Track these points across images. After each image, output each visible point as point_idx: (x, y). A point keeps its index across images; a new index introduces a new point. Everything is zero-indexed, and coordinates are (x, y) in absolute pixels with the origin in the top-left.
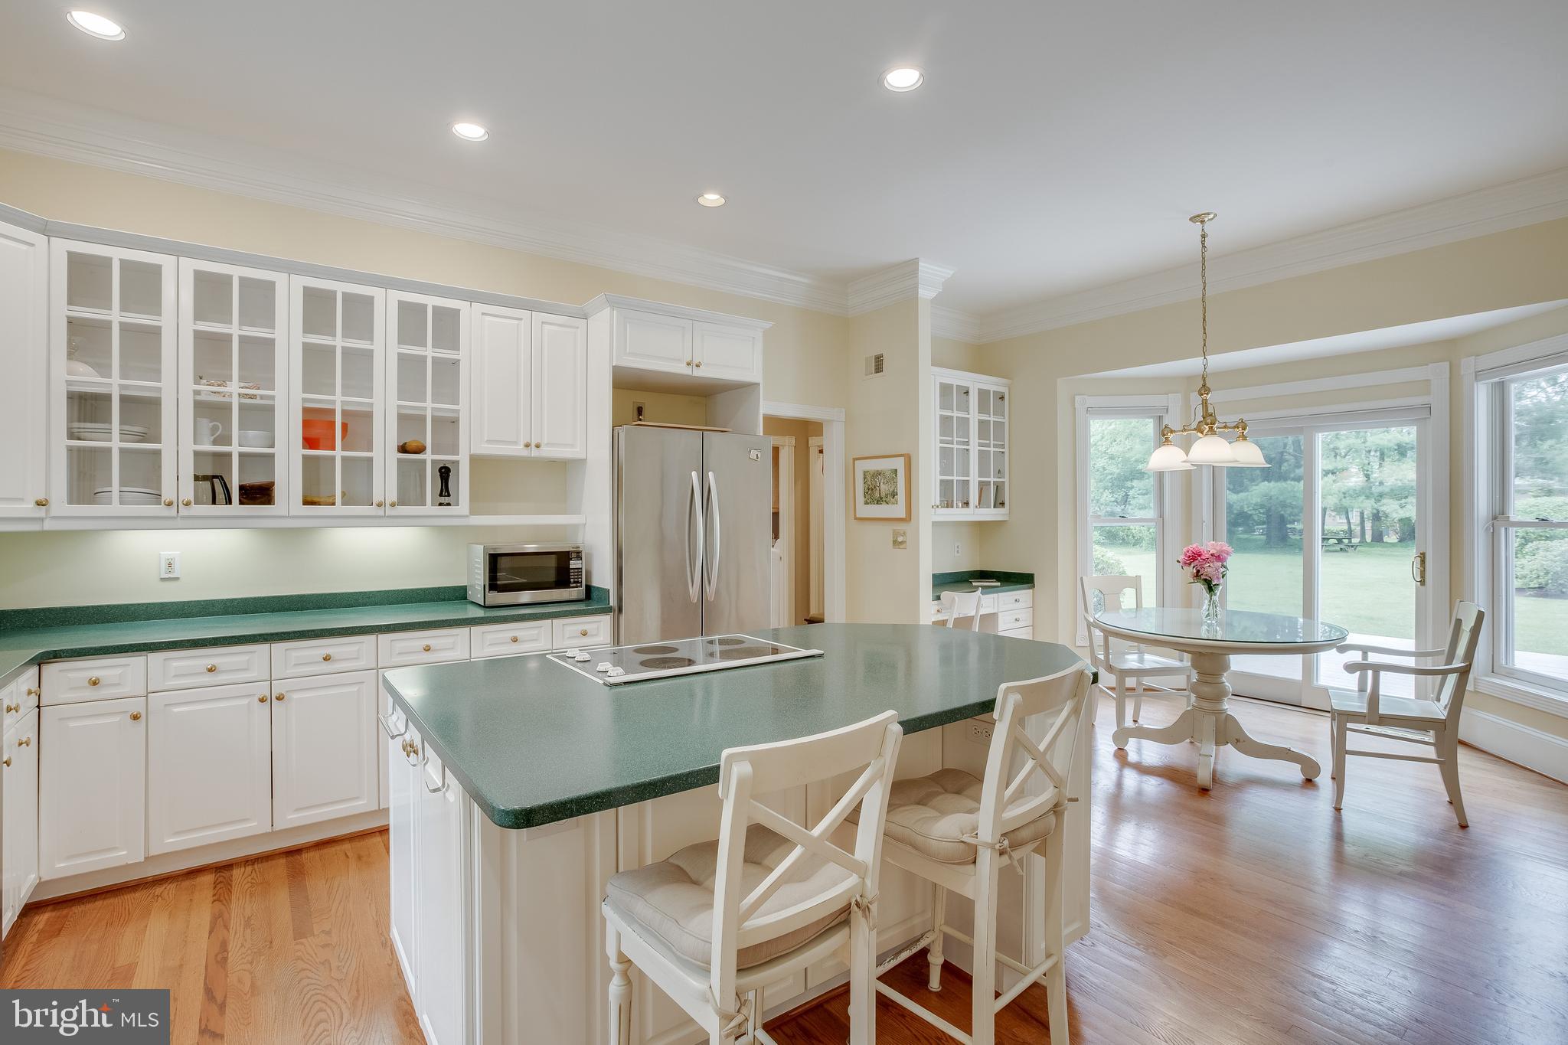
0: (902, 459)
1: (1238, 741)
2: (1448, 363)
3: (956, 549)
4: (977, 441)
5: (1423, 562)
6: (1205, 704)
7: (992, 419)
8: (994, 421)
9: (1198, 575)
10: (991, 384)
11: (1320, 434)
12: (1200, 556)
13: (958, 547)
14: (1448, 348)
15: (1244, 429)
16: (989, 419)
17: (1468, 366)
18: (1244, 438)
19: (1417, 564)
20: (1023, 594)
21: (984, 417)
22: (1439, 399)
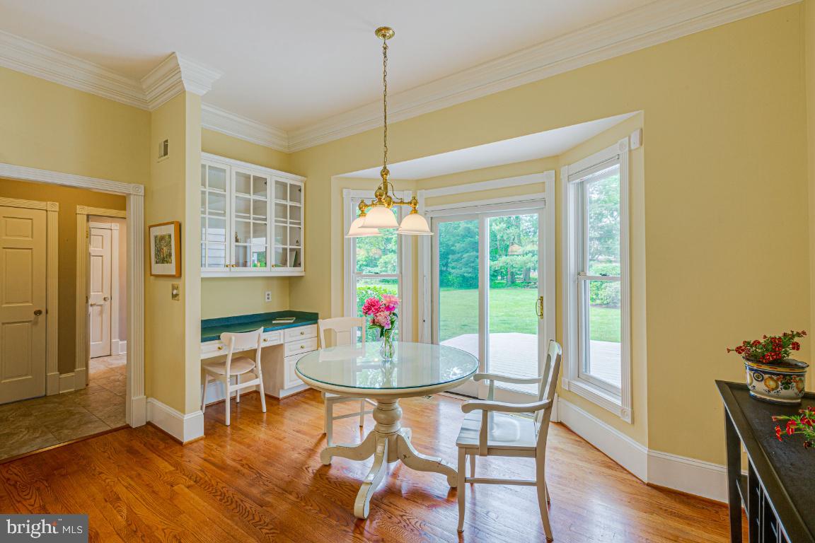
0: (173, 226)
1: (405, 456)
2: (554, 171)
3: (267, 297)
4: (274, 219)
5: (542, 303)
6: (382, 429)
7: (289, 203)
8: (290, 206)
9: (373, 322)
10: (289, 179)
11: (488, 219)
12: (374, 306)
13: (268, 295)
14: (553, 161)
15: (415, 205)
16: (286, 203)
17: (564, 172)
18: (415, 211)
19: (539, 305)
20: (308, 329)
21: (283, 202)
22: (550, 196)
